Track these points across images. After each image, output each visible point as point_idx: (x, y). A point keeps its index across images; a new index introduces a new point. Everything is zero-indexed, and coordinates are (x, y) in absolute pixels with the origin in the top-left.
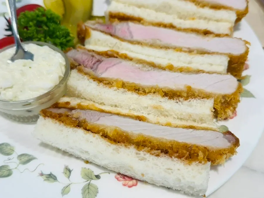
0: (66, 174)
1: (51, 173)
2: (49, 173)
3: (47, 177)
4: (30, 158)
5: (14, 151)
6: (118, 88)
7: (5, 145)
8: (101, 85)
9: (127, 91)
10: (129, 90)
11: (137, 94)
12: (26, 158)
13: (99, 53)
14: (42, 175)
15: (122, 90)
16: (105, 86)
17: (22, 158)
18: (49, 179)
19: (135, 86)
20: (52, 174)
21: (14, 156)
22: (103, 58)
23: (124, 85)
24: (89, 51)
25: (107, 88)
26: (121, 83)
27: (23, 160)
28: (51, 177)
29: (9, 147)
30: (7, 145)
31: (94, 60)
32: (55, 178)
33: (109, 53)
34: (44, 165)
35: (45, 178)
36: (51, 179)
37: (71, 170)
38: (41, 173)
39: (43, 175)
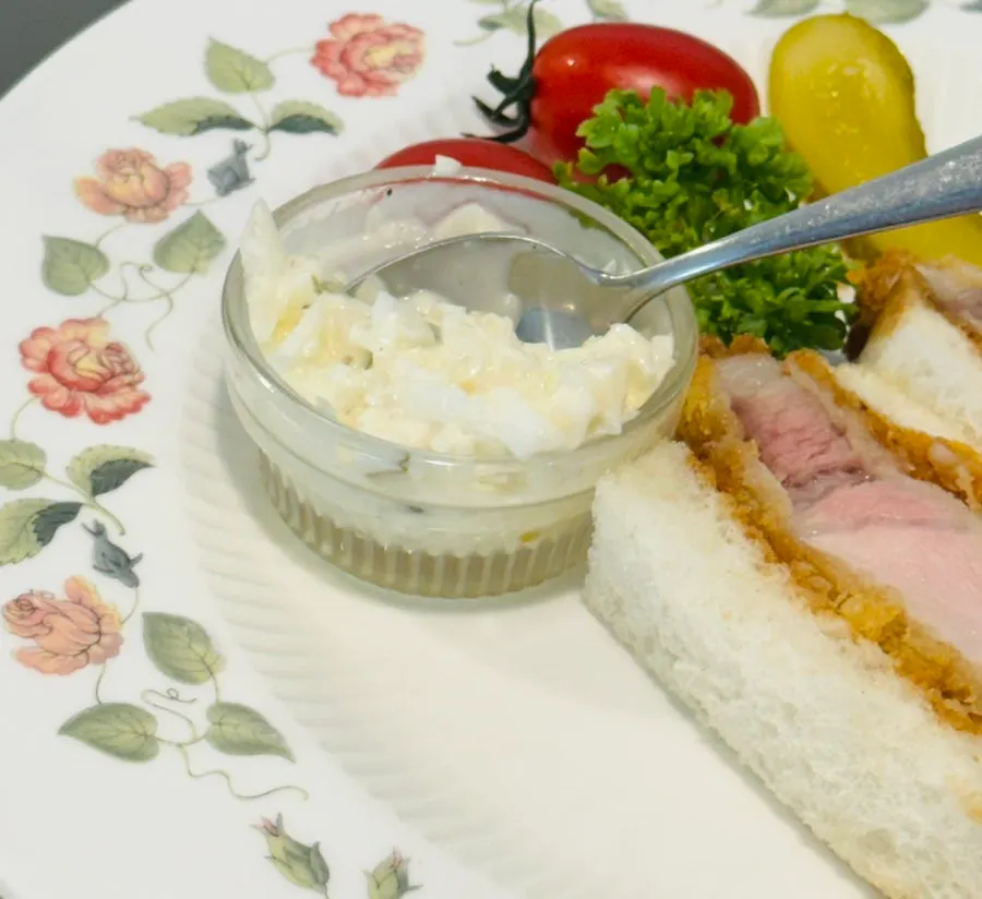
0: (378, 886)
1: (317, 845)
2: (308, 842)
3: (288, 853)
4: (265, 739)
5: (212, 674)
6: (859, 632)
7: (185, 629)
8: (779, 574)
9: (892, 671)
10: (905, 670)
11: (930, 707)
12: (246, 731)
13: (883, 433)
14: (274, 830)
15: (871, 651)
16: (792, 590)
17: (232, 720)
18: (293, 862)
19: (947, 671)
20: (318, 854)
21: (202, 696)
22: (888, 469)
23: (893, 635)
24: (842, 397)
25: (800, 603)
26: (887, 619)
27: (228, 730)
28: (307, 863)
29: (199, 649)
30: (199, 634)
31: (837, 455)
32: (320, 873)
33: (939, 454)
34: (306, 796)
35: (280, 854)
36: (300, 869)
37: (412, 881)
38: (274, 822)
39: (277, 835)
